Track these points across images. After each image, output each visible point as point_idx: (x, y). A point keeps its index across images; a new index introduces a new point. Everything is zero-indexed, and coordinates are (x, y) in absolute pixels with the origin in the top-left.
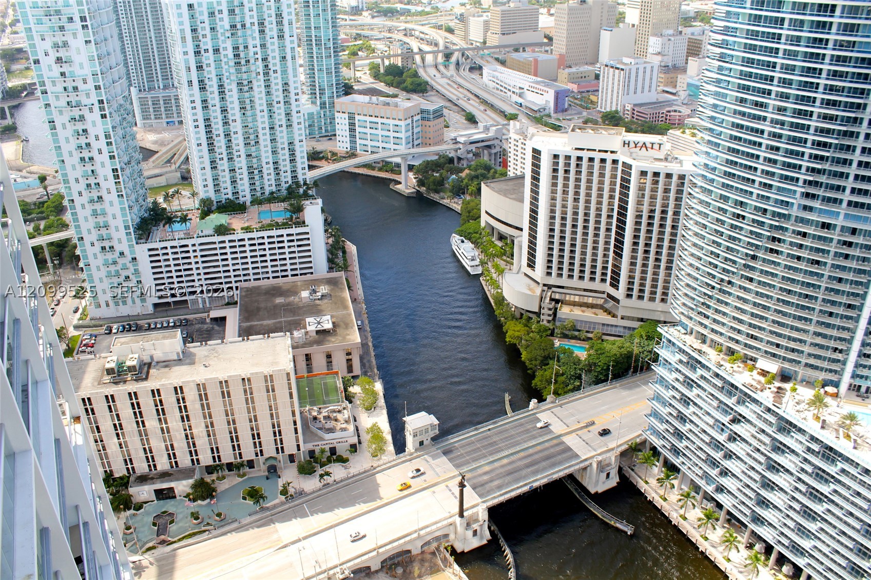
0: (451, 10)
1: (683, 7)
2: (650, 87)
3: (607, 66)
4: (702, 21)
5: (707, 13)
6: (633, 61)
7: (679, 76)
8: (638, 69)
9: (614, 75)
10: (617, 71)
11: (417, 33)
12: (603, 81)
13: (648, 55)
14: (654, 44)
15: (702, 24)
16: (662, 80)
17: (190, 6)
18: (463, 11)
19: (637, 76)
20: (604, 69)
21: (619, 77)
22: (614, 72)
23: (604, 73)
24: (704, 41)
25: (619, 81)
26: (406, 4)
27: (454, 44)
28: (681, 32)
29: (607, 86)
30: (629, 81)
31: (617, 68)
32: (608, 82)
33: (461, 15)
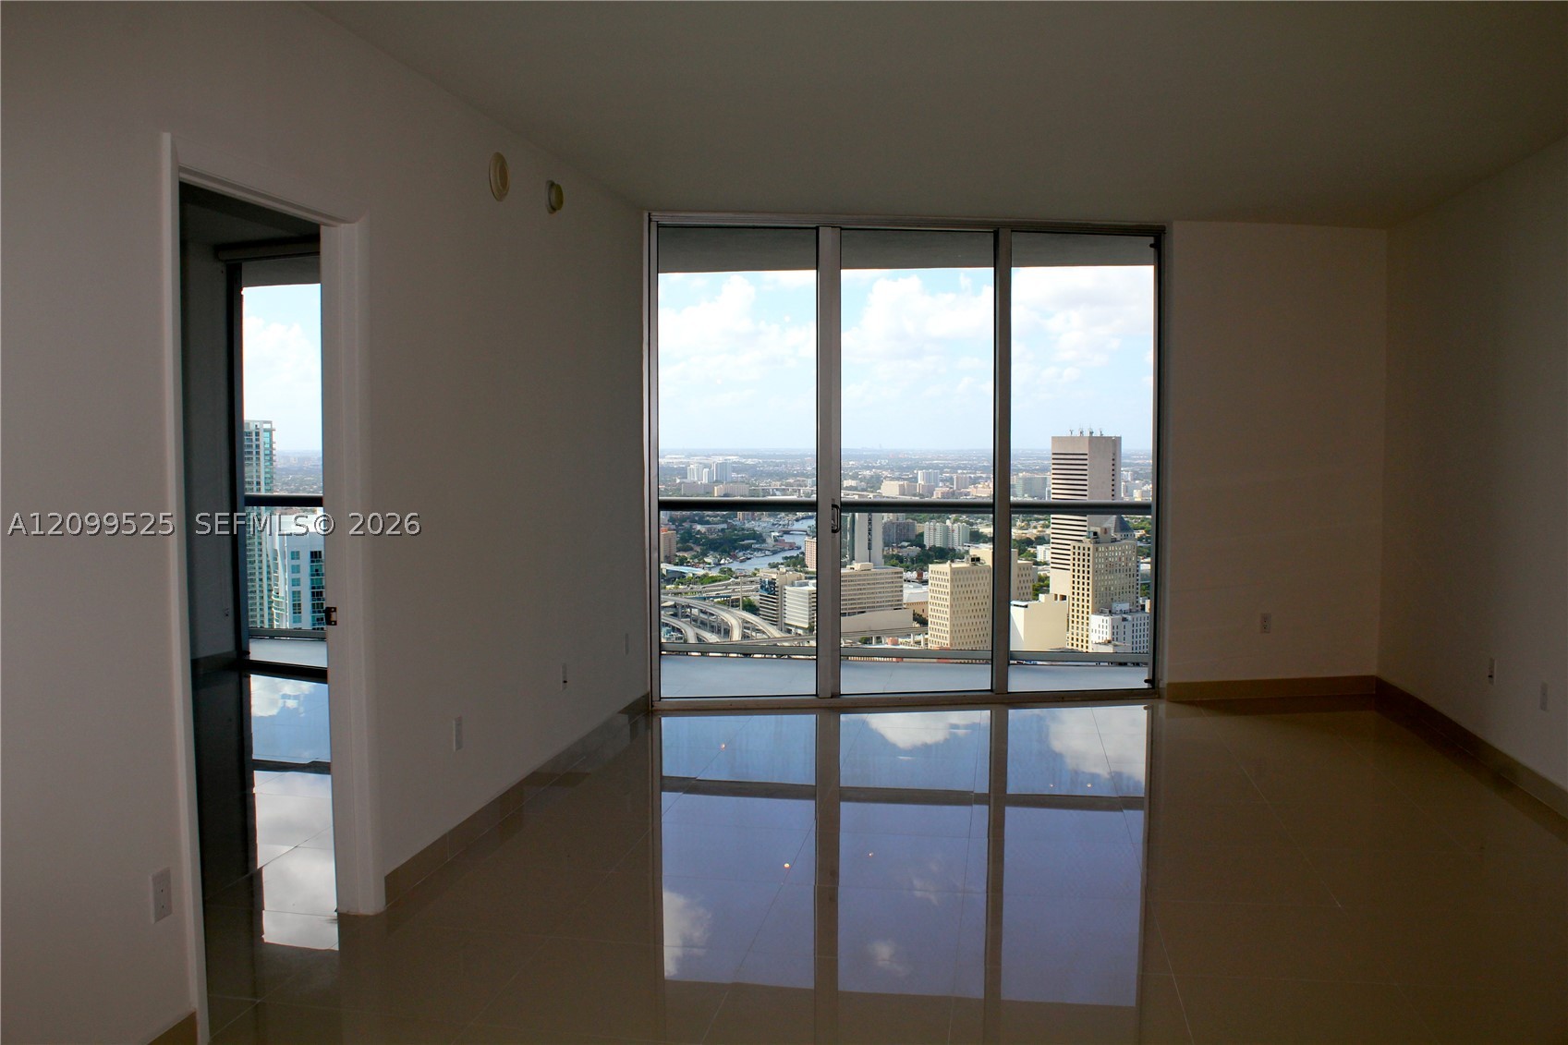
0: (755, 575)
11: (695, 611)
13: (1091, 646)
14: (1099, 627)
17: (315, 556)
18: (774, 576)
26: (676, 564)
27: (759, 631)
28: (1143, 607)
33: (769, 583)
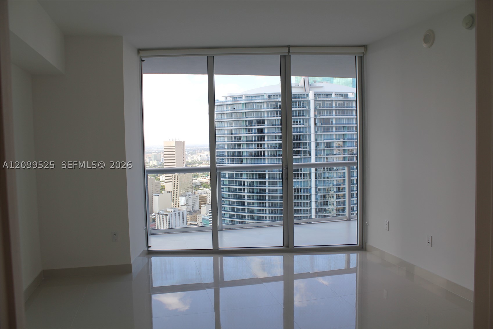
1: (194, 181)
2: (183, 223)
3: (158, 214)
4: (204, 187)
5: (206, 183)
6: (172, 210)
7: (197, 215)
8: (175, 214)
9: (163, 219)
10: (164, 216)
12: (158, 222)
13: (180, 206)
14: (182, 200)
15: (205, 188)
16: (189, 219)
19: (175, 218)
20: (157, 216)
21: (166, 219)
22: (163, 217)
23: (157, 218)
24: (207, 196)
25: (166, 221)
28: (195, 193)
29: (160, 224)
30: (172, 221)
31: (165, 215)
32: (160, 222)
